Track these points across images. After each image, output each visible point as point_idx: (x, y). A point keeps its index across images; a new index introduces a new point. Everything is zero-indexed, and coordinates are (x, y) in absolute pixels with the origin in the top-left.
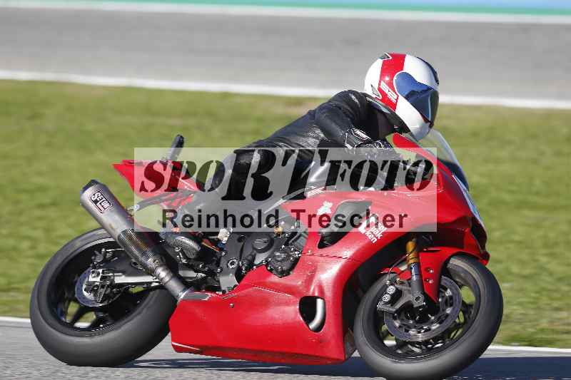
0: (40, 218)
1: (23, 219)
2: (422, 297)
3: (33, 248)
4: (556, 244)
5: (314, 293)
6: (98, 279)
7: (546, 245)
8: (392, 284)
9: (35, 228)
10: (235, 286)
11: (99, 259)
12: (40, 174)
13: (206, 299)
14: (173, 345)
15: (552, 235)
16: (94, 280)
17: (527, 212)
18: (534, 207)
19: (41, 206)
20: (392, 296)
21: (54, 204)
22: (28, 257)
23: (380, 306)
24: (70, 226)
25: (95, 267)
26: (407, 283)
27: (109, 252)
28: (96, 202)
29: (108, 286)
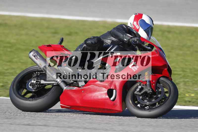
2: (151, 90)
5: (113, 88)
6: (35, 82)
8: (140, 85)
10: (84, 85)
11: (35, 75)
13: (74, 89)
14: (60, 105)
16: (34, 82)
20: (140, 89)
23: (135, 93)
25: (33, 78)
26: (145, 85)
27: (38, 73)
28: (35, 56)
29: (39, 84)
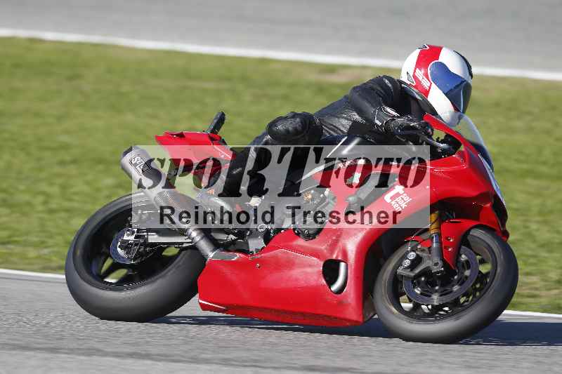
0: (59, 175)
1: (43, 175)
2: (440, 263)
3: (45, 203)
4: (551, 212)
5: (337, 256)
6: (133, 238)
7: (541, 213)
8: (413, 251)
9: (51, 184)
10: (263, 248)
12: (67, 132)
13: (234, 259)
14: (200, 303)
15: (550, 203)
16: (129, 238)
17: (529, 181)
18: (538, 176)
19: (62, 163)
20: (412, 261)
21: (74, 162)
22: (39, 212)
23: (399, 271)
24: (88, 183)
26: (427, 250)
29: (142, 245)
